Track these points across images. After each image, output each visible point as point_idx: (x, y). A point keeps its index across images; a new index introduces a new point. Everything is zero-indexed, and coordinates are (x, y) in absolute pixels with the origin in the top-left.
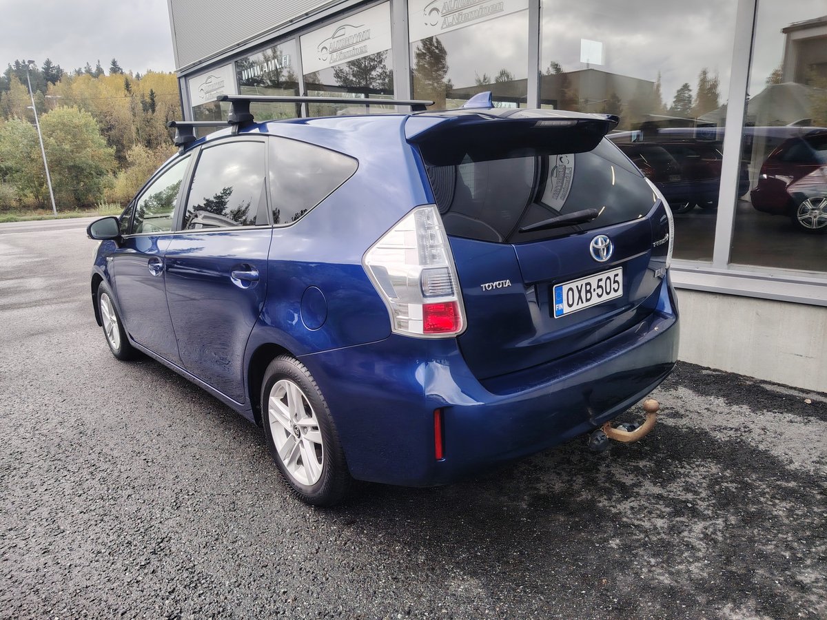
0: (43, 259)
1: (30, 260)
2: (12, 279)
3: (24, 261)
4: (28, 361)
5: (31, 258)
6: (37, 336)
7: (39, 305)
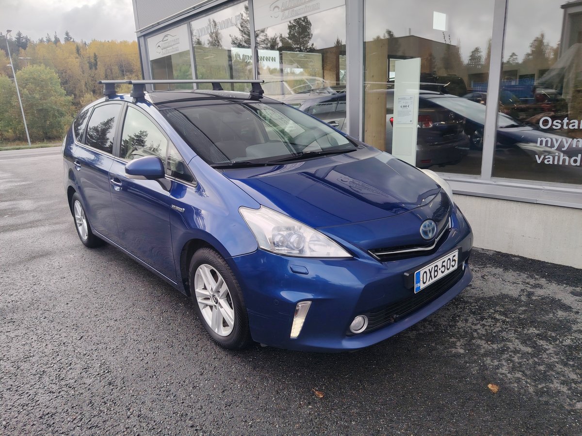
0: (28, 182)
1: (19, 184)
2: (6, 201)
3: (14, 184)
4: (35, 287)
5: (19, 182)
6: (38, 259)
7: (34, 227)
